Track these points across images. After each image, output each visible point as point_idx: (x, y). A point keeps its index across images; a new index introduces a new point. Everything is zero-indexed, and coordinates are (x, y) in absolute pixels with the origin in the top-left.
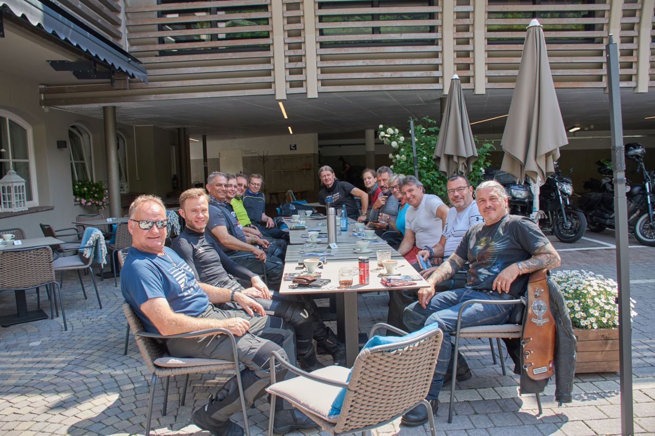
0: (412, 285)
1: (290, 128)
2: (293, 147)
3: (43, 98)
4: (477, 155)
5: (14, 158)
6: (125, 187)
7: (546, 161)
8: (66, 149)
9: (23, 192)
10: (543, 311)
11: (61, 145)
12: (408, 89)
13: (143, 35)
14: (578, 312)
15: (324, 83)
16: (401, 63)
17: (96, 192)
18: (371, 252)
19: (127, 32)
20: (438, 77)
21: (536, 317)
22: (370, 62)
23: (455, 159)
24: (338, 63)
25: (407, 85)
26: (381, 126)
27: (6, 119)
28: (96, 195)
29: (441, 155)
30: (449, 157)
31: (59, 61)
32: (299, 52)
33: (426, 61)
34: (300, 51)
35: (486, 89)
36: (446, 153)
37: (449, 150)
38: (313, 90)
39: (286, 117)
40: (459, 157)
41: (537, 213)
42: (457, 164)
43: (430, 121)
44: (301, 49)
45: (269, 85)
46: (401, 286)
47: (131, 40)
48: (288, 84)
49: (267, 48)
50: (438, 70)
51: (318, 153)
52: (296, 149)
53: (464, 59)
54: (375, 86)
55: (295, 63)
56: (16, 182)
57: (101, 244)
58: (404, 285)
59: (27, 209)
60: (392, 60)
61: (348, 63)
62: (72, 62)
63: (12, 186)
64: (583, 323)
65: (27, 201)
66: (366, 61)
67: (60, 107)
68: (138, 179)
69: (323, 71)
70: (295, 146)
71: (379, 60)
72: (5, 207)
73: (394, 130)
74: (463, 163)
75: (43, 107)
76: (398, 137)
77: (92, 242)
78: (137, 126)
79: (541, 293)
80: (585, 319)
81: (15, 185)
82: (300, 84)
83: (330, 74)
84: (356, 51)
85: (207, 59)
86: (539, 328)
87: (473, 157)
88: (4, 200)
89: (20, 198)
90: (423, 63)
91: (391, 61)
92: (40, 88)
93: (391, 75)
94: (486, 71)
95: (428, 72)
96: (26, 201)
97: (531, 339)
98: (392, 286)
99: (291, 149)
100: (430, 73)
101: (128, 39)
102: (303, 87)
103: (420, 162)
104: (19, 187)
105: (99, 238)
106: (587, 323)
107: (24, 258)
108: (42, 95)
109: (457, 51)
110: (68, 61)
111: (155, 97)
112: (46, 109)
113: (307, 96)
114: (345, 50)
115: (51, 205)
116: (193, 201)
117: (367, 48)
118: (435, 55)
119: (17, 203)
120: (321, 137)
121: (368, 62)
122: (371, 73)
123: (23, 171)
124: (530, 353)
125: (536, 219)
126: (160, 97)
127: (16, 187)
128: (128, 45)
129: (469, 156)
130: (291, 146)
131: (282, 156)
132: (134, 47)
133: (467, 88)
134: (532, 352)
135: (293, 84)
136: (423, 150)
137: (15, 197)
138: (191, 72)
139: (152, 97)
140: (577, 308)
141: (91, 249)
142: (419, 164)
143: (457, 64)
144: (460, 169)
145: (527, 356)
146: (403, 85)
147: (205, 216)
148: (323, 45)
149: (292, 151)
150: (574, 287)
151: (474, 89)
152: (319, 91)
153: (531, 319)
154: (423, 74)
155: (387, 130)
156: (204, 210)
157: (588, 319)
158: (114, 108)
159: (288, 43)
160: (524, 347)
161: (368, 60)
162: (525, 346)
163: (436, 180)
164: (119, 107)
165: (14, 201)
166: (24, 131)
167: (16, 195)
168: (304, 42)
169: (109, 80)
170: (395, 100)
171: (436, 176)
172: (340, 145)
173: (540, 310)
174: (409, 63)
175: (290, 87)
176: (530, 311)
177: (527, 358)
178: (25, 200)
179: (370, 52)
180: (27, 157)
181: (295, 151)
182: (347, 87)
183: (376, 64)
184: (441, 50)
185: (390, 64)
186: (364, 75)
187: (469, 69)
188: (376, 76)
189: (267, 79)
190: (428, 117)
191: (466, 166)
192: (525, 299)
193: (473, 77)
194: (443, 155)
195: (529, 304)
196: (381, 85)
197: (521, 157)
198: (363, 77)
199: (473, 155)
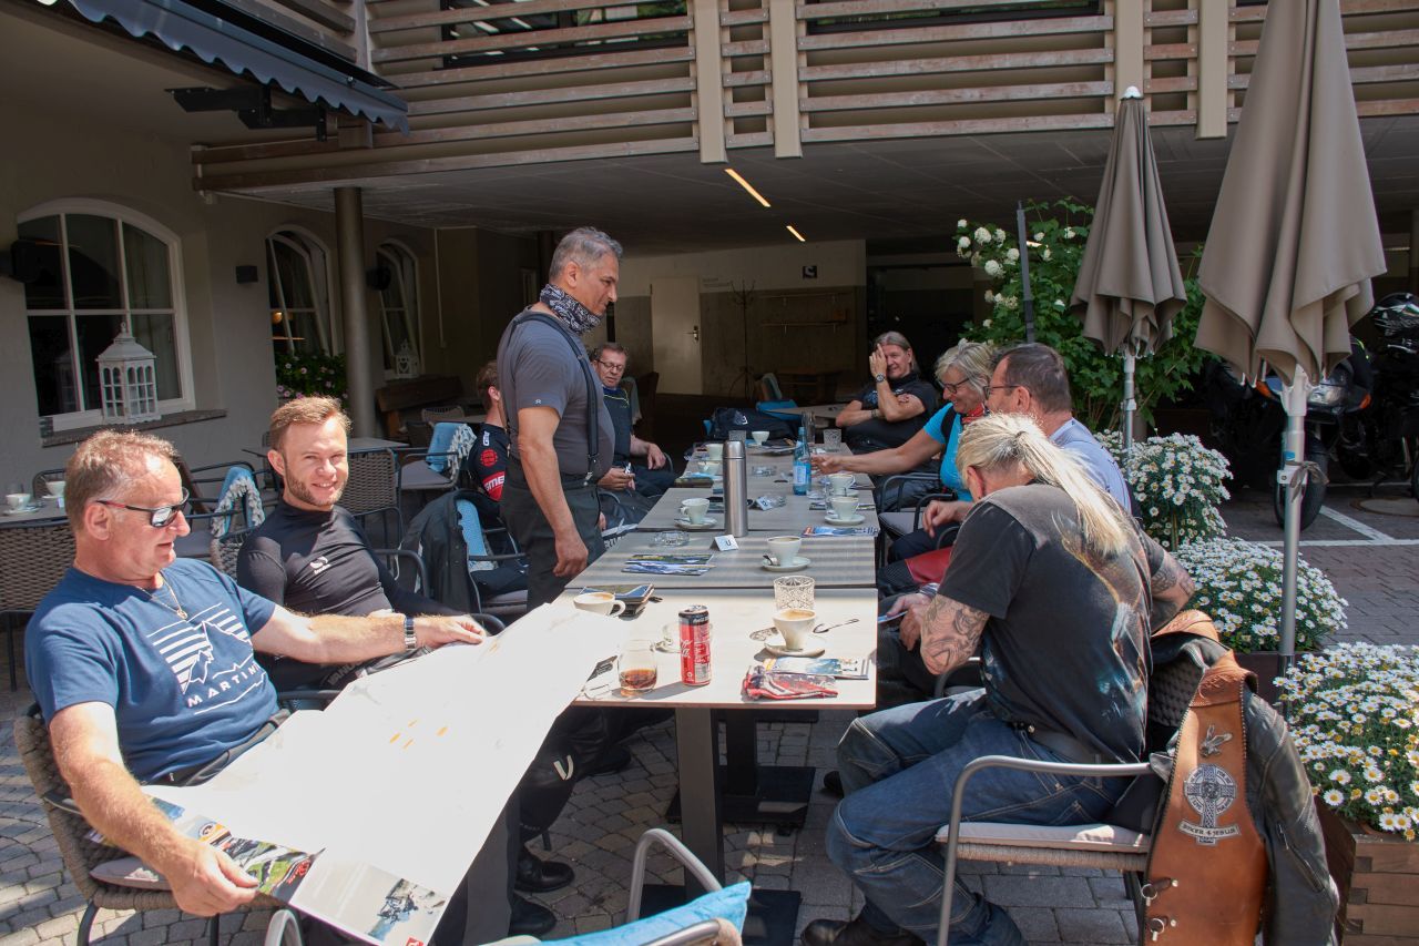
0: (821, 696)
1: (790, 228)
2: (810, 270)
3: (200, 174)
4: (1183, 296)
5: (134, 306)
7: (1325, 320)
8: (255, 283)
9: (149, 379)
10: (1221, 801)
11: (246, 275)
12: (1024, 129)
13: (403, 22)
14: (1373, 785)
15: (816, 119)
16: (1008, 65)
17: (327, 377)
19: (367, 17)
20: (1103, 97)
21: (1196, 819)
22: (929, 63)
23: (1125, 308)
24: (850, 70)
25: (1023, 120)
26: (962, 223)
27: (116, 221)
28: (329, 385)
29: (1089, 297)
30: (1110, 303)
31: (192, 90)
32: (755, 47)
33: (1070, 57)
34: (758, 43)
35: (1229, 123)
36: (1102, 292)
37: (1109, 286)
38: (788, 138)
39: (766, 204)
40: (1134, 302)
41: (1296, 468)
42: (1131, 319)
43: (1074, 209)
44: (761, 38)
45: (686, 129)
46: (789, 697)
47: (381, 35)
48: (731, 125)
49: (680, 39)
50: (1102, 79)
51: (863, 282)
52: (816, 276)
53: (1171, 47)
54: (940, 124)
55: (745, 74)
56: (131, 360)
58: (798, 696)
59: (159, 418)
60: (984, 57)
61: (874, 70)
62: (219, 92)
63: (123, 368)
64: (1389, 823)
65: (159, 399)
66: (918, 61)
67: (242, 191)
68: (443, 345)
69: (815, 89)
70: (814, 270)
71: (950, 60)
72: (112, 414)
73: (992, 232)
74: (1146, 318)
75: (201, 193)
76: (1003, 248)
77: (229, 503)
79: (1221, 743)
80: (1397, 809)
81: (129, 365)
82: (759, 123)
83: (829, 98)
84: (893, 38)
85: (544, 70)
86: (1204, 850)
87: (1174, 302)
88: (109, 397)
89: (141, 394)
90: (1063, 63)
91: (980, 61)
92: (194, 153)
93: (982, 96)
94: (1229, 76)
95: (1076, 84)
96: (156, 401)
97: (1175, 884)
98: (762, 697)
99: (805, 276)
100: (1082, 87)
101: (370, 33)
102: (765, 130)
103: (1047, 312)
104: (140, 370)
106: (1402, 823)
107: (46, 544)
108: (199, 167)
109: (1153, 28)
110: (210, 89)
111: (431, 163)
112: (209, 198)
113: (774, 153)
114: (866, 38)
115: (221, 406)
116: (310, 431)
117: (920, 30)
118: (1096, 40)
119: (134, 404)
120: (872, 249)
121: (924, 65)
122: (932, 93)
123: (156, 334)
124: (1168, 924)
125: (1292, 485)
126: (442, 164)
127: (131, 371)
128: (370, 47)
129: (1161, 299)
130: (804, 268)
131: (786, 292)
132: (385, 50)
133: (1178, 123)
134: (1173, 923)
135: (742, 125)
136: (1055, 282)
137: (128, 393)
138: (508, 104)
139: (424, 165)
140: (1372, 773)
141: (228, 519)
142: (1042, 319)
143: (1153, 61)
144: (1137, 332)
145: (1156, 934)
146: (1013, 121)
148: (814, 27)
149: (807, 280)
150: (1371, 705)
151: (1196, 126)
152: (805, 140)
153: (1177, 826)
154: (1062, 91)
155: (976, 233)
156: (335, 456)
157: (1405, 810)
158: (358, 190)
159: (732, 27)
160: (1148, 904)
161: (924, 61)
162: (1152, 901)
163: (1087, 358)
164: (371, 189)
165: (127, 400)
166: (164, 247)
167: (133, 388)
168: (768, 22)
170: (1007, 159)
171: (1086, 348)
173: (1213, 797)
174: (1027, 64)
176: (1175, 798)
177: (1155, 938)
178: (156, 398)
179: (930, 39)
180: (170, 306)
181: (813, 280)
182: (870, 127)
183: (943, 69)
184: (1111, 27)
185: (980, 67)
186: (914, 98)
187: (1184, 73)
188: (944, 99)
189: (681, 114)
190: (1069, 198)
191: (1155, 323)
192: (1164, 762)
193: (1196, 92)
194: (1093, 297)
195: (1177, 776)
196: (957, 122)
197: (1245, 310)
198: (912, 103)
199: (1170, 295)
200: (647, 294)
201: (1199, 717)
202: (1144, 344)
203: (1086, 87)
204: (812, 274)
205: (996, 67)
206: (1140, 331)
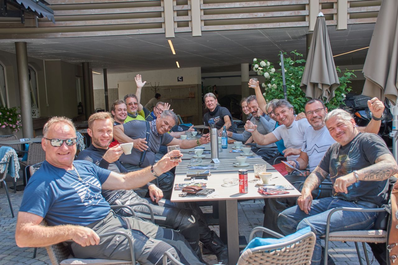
0: (285, 194)
1: (177, 63)
2: (180, 78)
4: (338, 82)
6: (36, 112)
12: (279, 27)
15: (206, 23)
16: (273, 4)
18: (248, 166)
20: (305, 16)
22: (246, 4)
23: (320, 86)
24: (219, 5)
25: (278, 24)
26: (255, 60)
28: (10, 119)
29: (307, 83)
30: (315, 85)
33: (294, 2)
35: (348, 25)
36: (312, 81)
37: (314, 79)
38: (197, 29)
39: (174, 53)
40: (323, 85)
41: (396, 132)
42: (321, 91)
43: (297, 54)
45: (160, 25)
46: (276, 194)
48: (176, 24)
50: (305, 9)
51: (201, 83)
52: (182, 81)
54: (250, 25)
55: (181, 6)
57: (15, 161)
61: (227, 6)
66: (242, 3)
68: (48, 105)
69: (206, 12)
70: (182, 78)
73: (266, 63)
74: (327, 90)
76: (269, 68)
77: (6, 159)
78: (46, 60)
82: (186, 24)
83: (211, 15)
87: (336, 84)
90: (292, 4)
91: (264, 3)
93: (264, 15)
94: (348, 8)
95: (296, 11)
97: (397, 244)
98: (268, 194)
99: (178, 80)
100: (298, 12)
102: (188, 26)
103: (289, 89)
105: (13, 155)
111: (62, 34)
113: (192, 34)
116: (101, 122)
120: (203, 71)
122: (247, 14)
125: (395, 137)
126: (66, 35)
129: (332, 84)
130: (178, 78)
131: (171, 86)
133: (331, 25)
135: (180, 24)
136: (292, 79)
138: (93, 14)
139: (59, 35)
141: (5, 165)
142: (288, 92)
143: (322, 3)
144: (324, 95)
145: (394, 260)
146: (275, 24)
147: (109, 135)
149: (179, 82)
151: (336, 26)
152: (202, 30)
153: (396, 226)
154: (291, 14)
155: (261, 63)
156: (109, 131)
158: (25, 43)
160: (390, 251)
161: (244, 3)
162: (391, 251)
163: (303, 105)
164: (30, 43)
169: (20, 19)
170: (267, 37)
171: (303, 101)
172: (220, 77)
174: (280, 4)
175: (178, 27)
176: (394, 218)
177: (394, 262)
181: (182, 82)
182: (226, 26)
186: (241, 16)
187: (332, 8)
188: (251, 16)
189: (158, 20)
190: (296, 51)
191: (329, 92)
192: (389, 208)
193: (337, 14)
194: (309, 83)
195: (393, 212)
196: (256, 24)
197: (381, 83)
198: (240, 18)
199: (335, 82)
200: (117, 87)
201: (396, 196)
202: (326, 98)
203: (299, 12)
204: (181, 80)
205: (269, 5)
206: (325, 94)
